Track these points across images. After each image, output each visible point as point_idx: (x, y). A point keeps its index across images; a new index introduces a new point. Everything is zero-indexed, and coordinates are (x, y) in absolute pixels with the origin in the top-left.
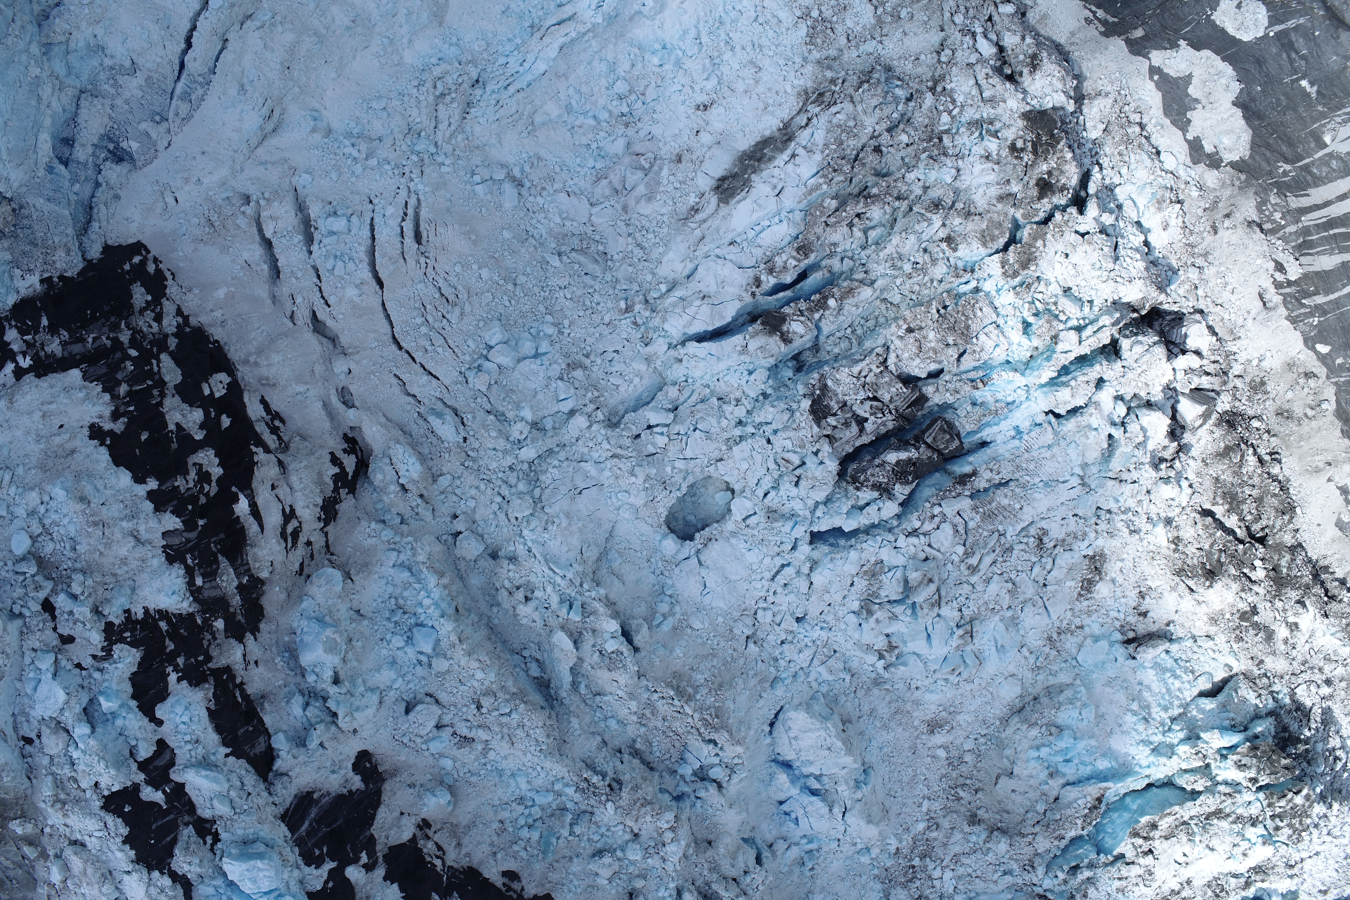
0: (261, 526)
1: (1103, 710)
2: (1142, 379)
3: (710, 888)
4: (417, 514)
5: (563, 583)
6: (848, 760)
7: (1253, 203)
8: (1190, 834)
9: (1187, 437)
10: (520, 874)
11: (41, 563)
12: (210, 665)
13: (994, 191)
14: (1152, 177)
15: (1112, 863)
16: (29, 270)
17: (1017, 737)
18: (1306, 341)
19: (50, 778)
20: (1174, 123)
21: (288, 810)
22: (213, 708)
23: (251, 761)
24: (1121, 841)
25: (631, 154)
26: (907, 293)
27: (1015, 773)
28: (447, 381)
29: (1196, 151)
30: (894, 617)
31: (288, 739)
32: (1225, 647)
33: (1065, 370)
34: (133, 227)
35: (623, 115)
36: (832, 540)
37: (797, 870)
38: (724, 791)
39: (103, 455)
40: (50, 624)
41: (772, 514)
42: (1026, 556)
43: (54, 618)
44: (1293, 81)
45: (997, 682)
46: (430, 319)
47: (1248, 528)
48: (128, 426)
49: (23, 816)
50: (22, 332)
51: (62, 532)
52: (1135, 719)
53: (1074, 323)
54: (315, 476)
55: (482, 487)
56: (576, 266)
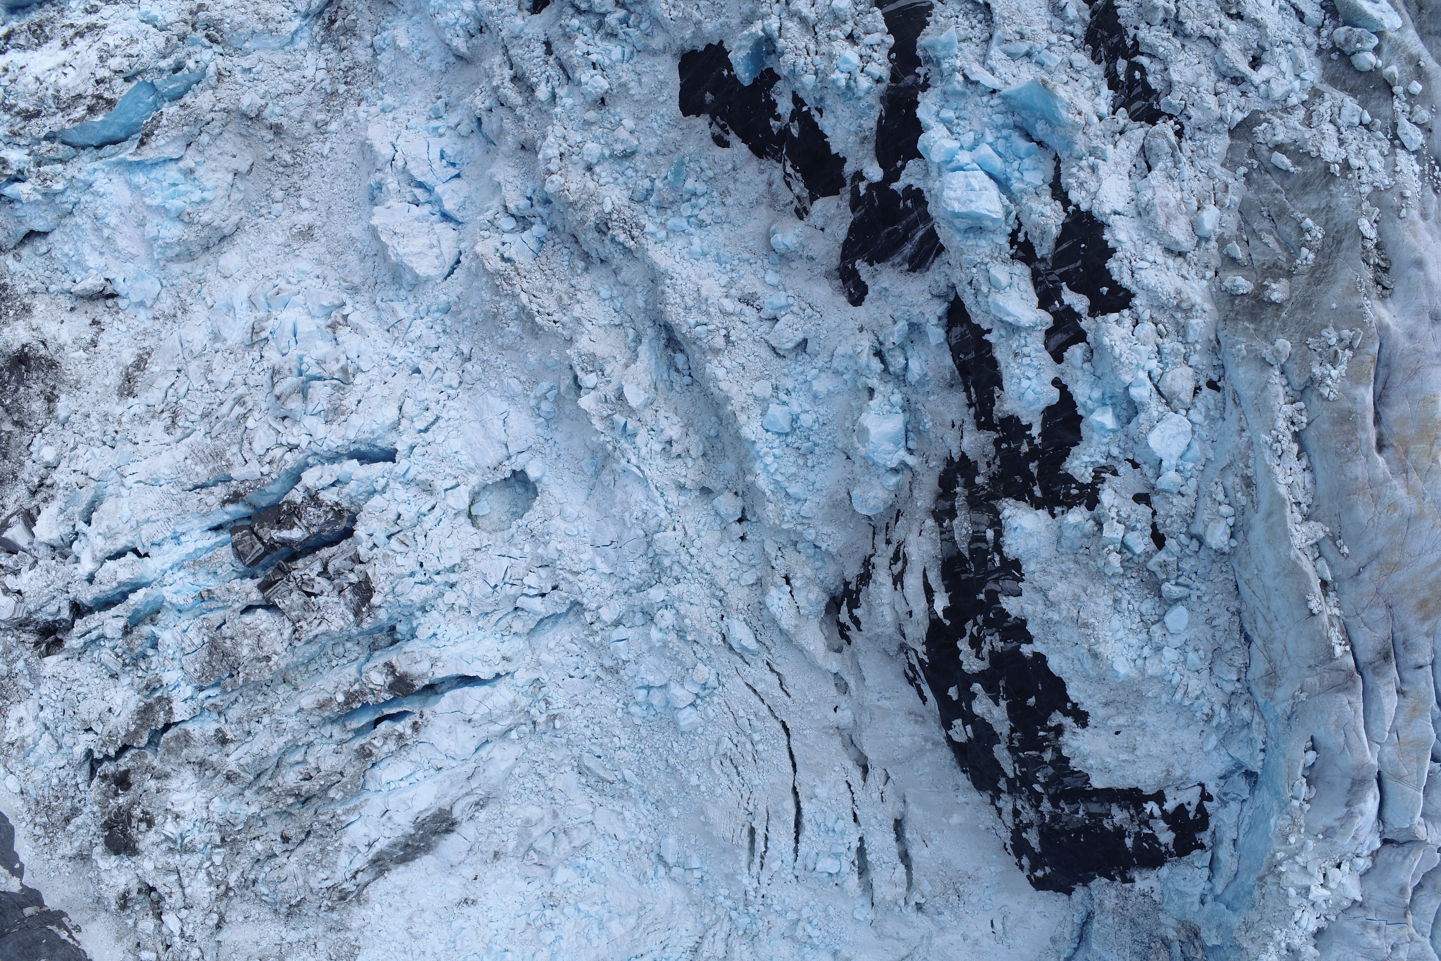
0: (925, 576)
1: (138, 233)
3: (524, 100)
4: (779, 550)
5: (631, 455)
8: (57, 98)
10: (711, 142)
11: (1157, 592)
12: (996, 436)
13: (173, 783)
14: (28, 771)
15: (139, 73)
16: (1144, 895)
17: (225, 213)
19: (1191, 340)
20: (5, 820)
21: (936, 257)
22: (996, 389)
23: (967, 319)
24: (127, 96)
25: (548, 867)
26: (271, 694)
27: (231, 175)
28: (738, 680)
30: (319, 363)
31: (929, 335)
32: (18, 280)
33: (122, 598)
34: (1040, 907)
35: (552, 907)
36: (373, 451)
37: (452, 100)
38: (502, 202)
39: (1074, 694)
40: (1159, 520)
41: (428, 488)
42: (190, 406)
43: (1154, 527)
45: (241, 273)
46: (749, 746)
48: (1047, 716)
49: (1232, 296)
50: (1154, 838)
51: (1128, 622)
52: (107, 221)
53: (107, 644)
54: (873, 612)
55: (708, 568)
56: (608, 766)
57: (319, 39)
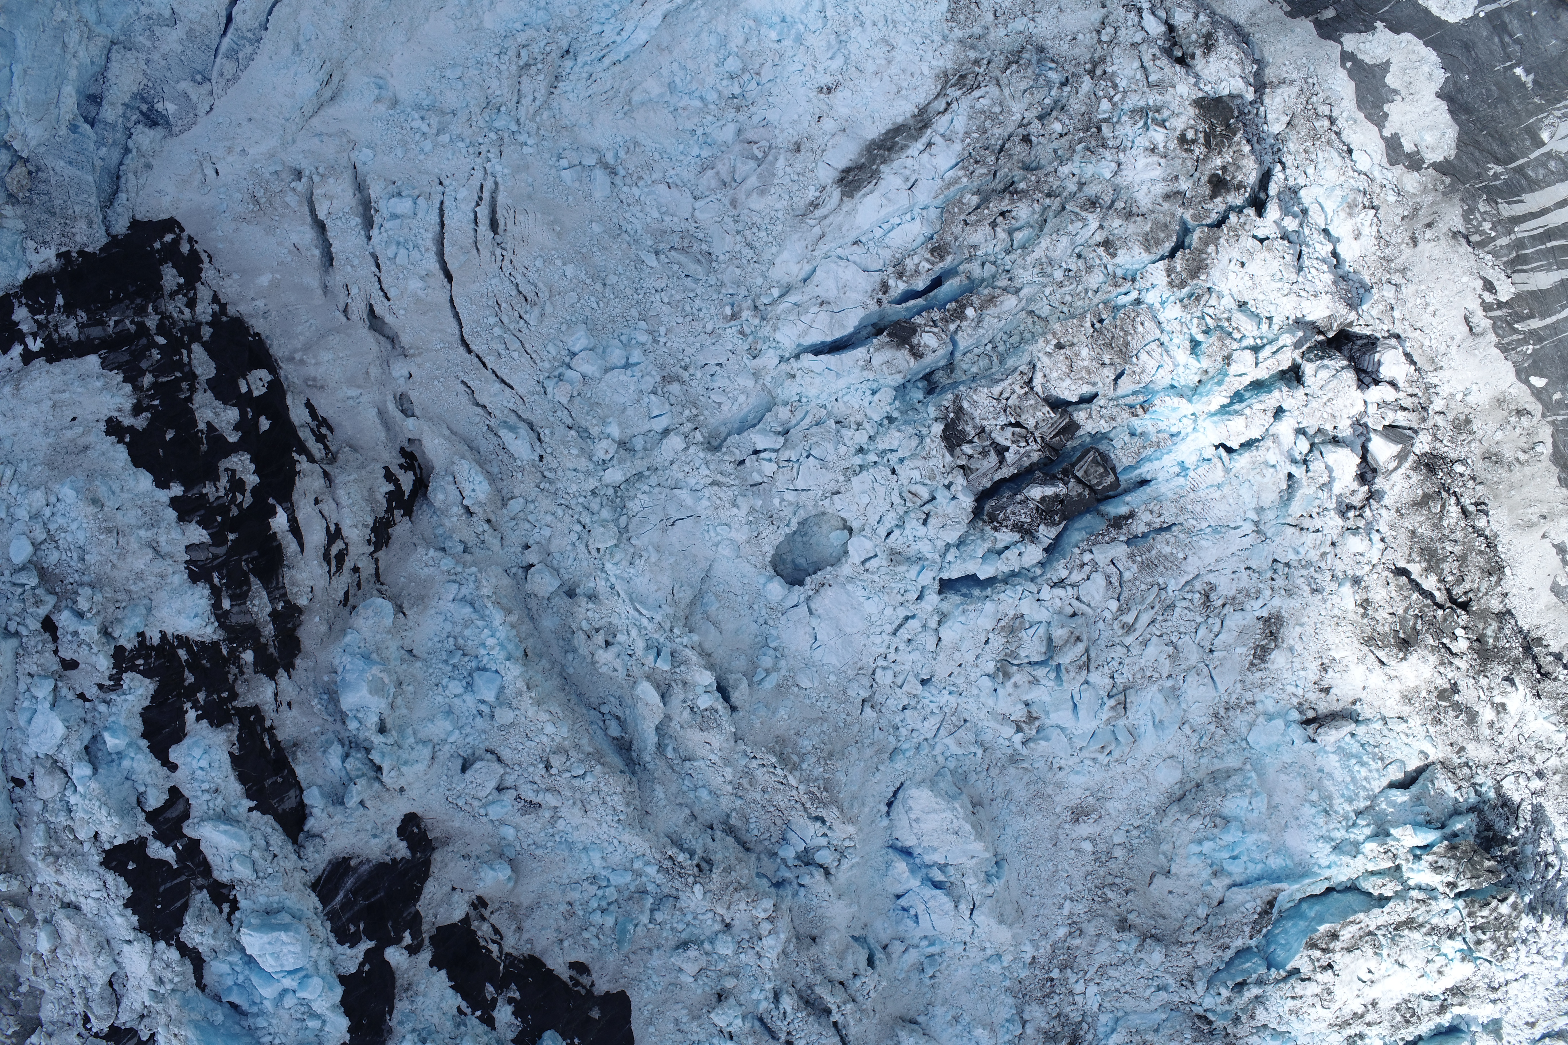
0: (301, 545)
1: (1277, 799)
2: (1328, 409)
3: (813, 992)
4: (483, 542)
5: (650, 626)
6: (977, 847)
7: (1458, 211)
8: (1377, 947)
9: (1380, 483)
10: (591, 967)
11: (44, 574)
12: (235, 703)
13: (1160, 189)
14: (1343, 178)
15: (1285, 979)
16: (45, 243)
17: (1176, 829)
18: (1518, 373)
19: (42, 826)
20: (1369, 117)
21: (320, 878)
22: (236, 753)
23: (279, 818)
24: (1296, 953)
25: (742, 141)
26: (1057, 304)
27: (1173, 871)
28: (522, 391)
29: (1394, 150)
30: (1035, 681)
31: (323, 795)
32: (1420, 731)
33: (1238, 397)
34: (166, 201)
35: (734, 97)
36: (964, 590)
37: (915, 977)
38: (832, 878)
39: (121, 453)
40: (51, 646)
41: (896, 557)
42: (1190, 616)
43: (55, 639)
44: (1506, 69)
45: (1154, 764)
46: (506, 320)
47: (1449, 591)
48: (151, 422)
49: (9, 872)
50: (33, 311)
51: (70, 539)
52: (1313, 810)
53: (1251, 342)
54: (366, 493)
55: (560, 513)
56: (676, 267)
57: (1085, 1026)
